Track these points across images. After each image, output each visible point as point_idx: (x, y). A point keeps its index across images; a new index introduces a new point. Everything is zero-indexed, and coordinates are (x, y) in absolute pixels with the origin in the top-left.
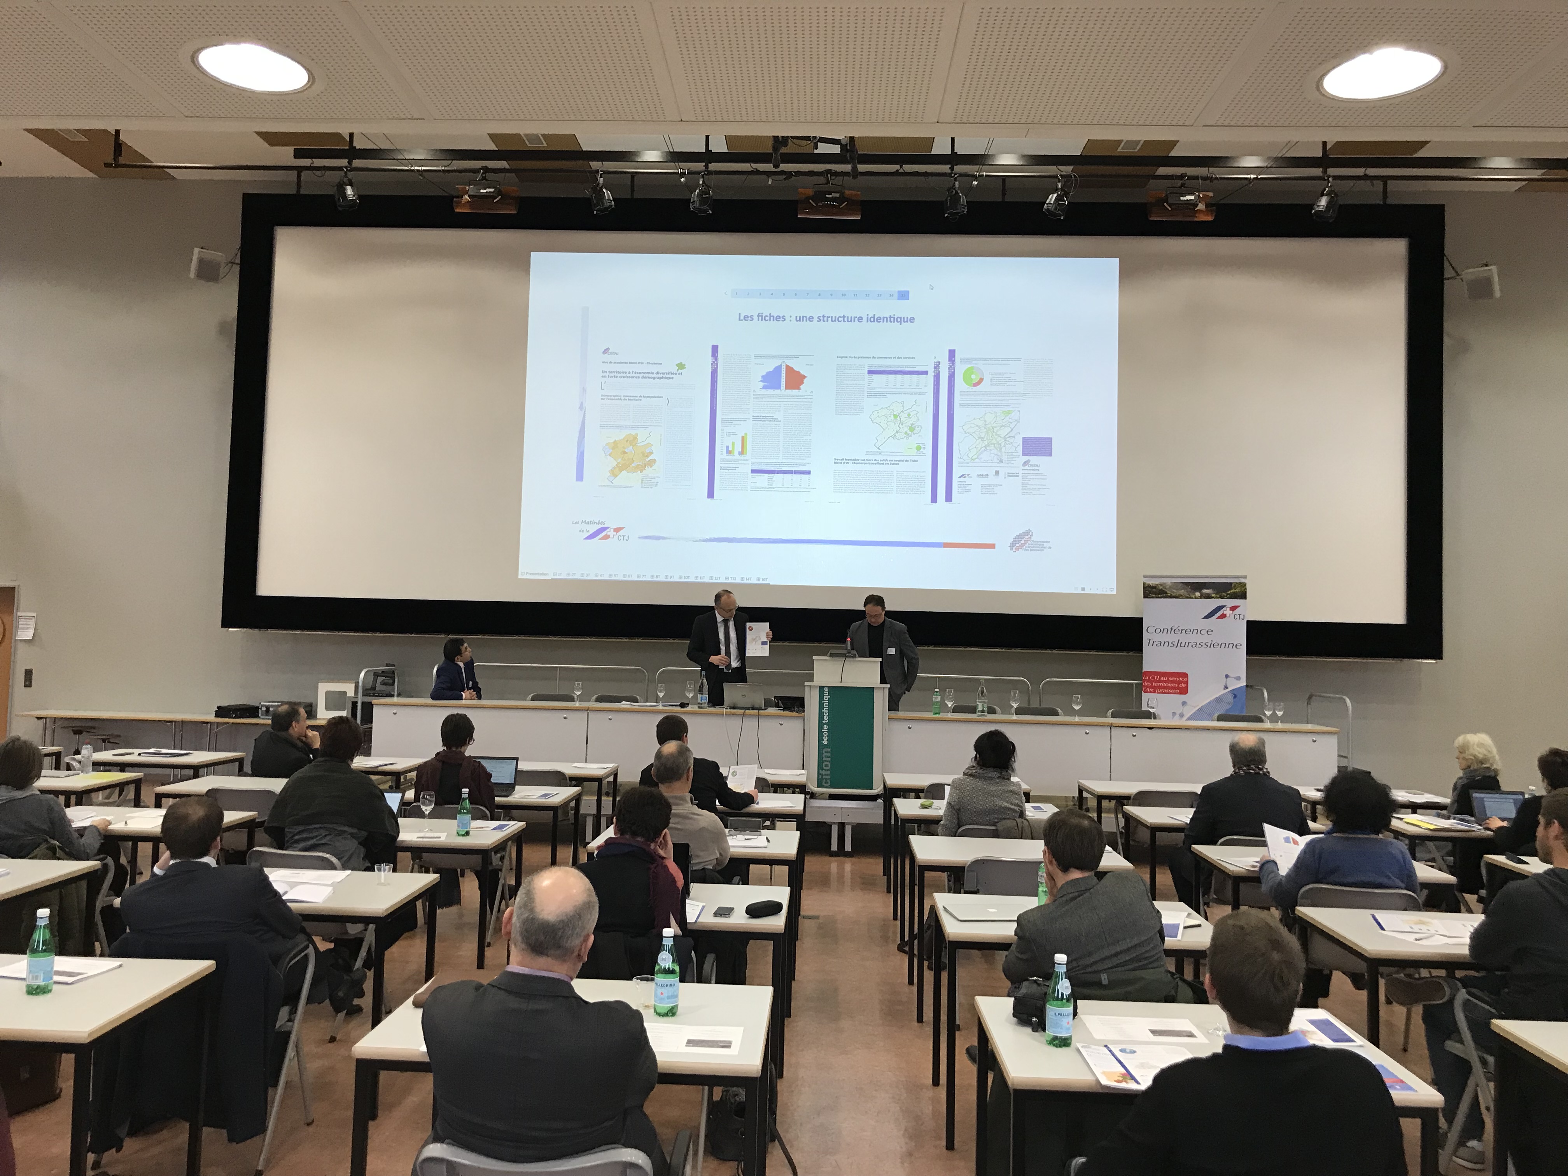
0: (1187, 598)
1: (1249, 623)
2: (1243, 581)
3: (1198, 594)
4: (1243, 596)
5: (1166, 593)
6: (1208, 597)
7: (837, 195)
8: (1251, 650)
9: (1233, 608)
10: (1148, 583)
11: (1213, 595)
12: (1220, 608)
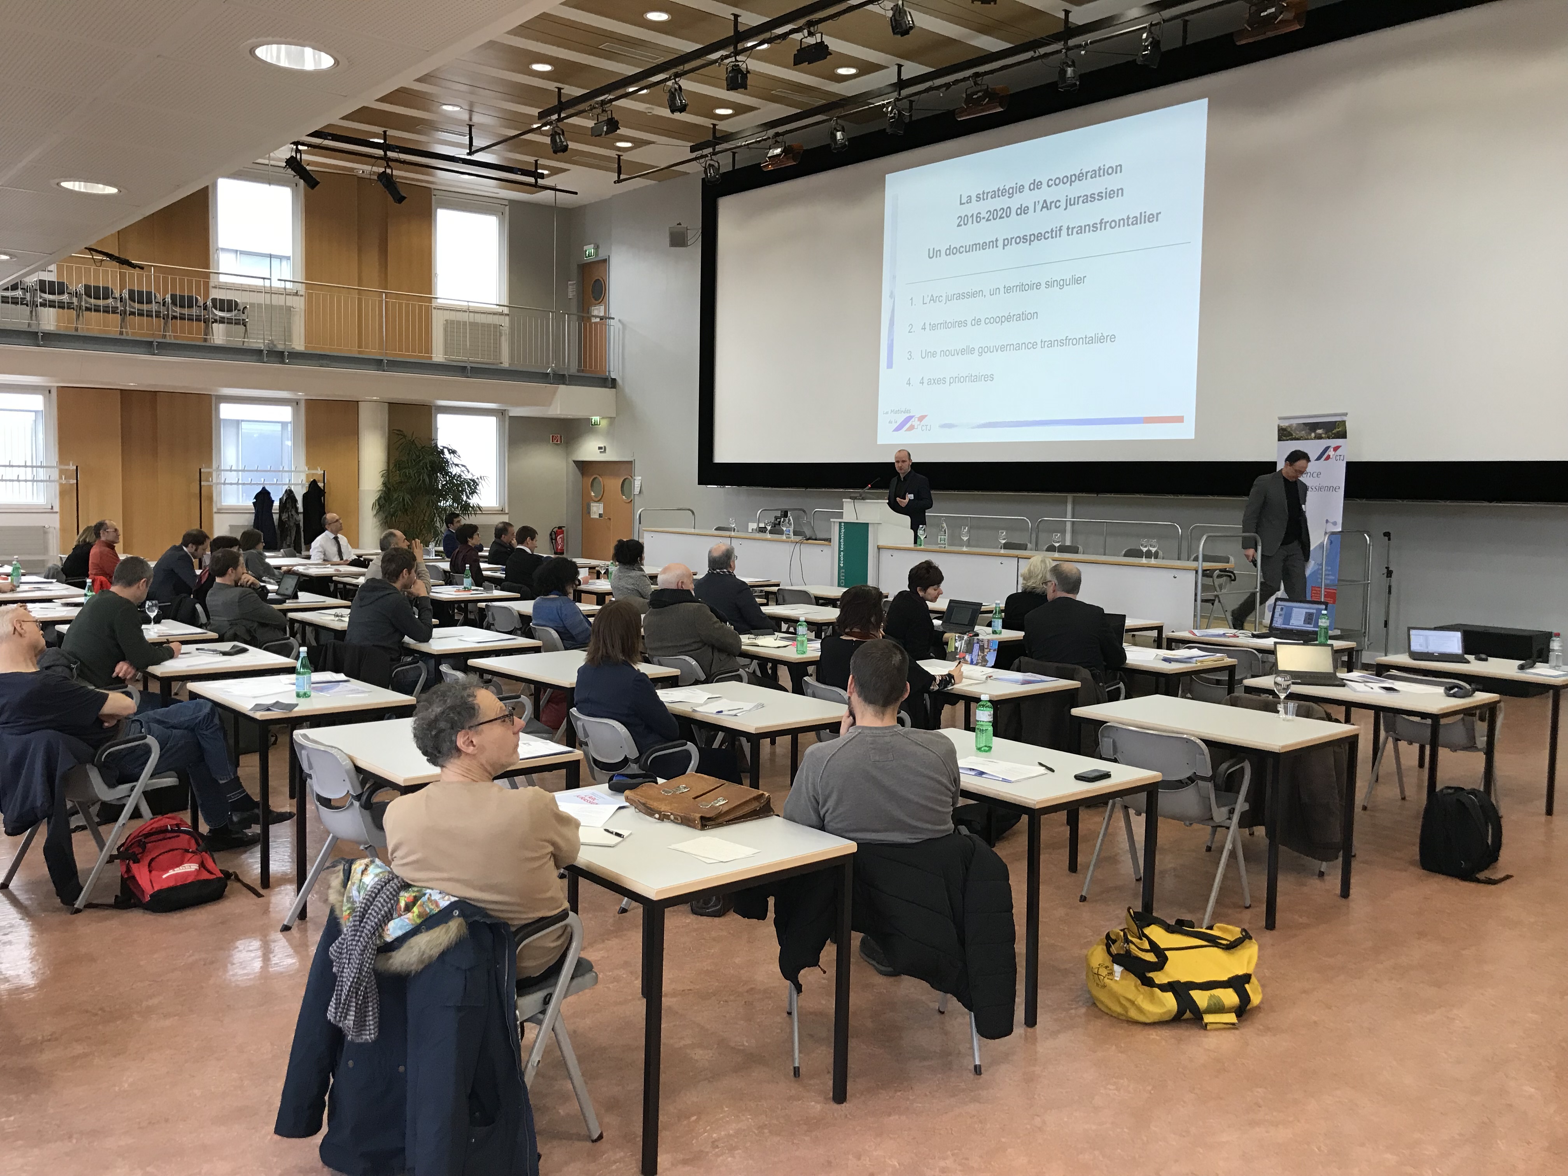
0: (1306, 439)
1: (1349, 464)
2: (1344, 418)
3: (1313, 435)
4: (1343, 435)
5: (1292, 435)
6: (1319, 437)
7: (980, 94)
8: (1349, 494)
9: (1336, 449)
10: (1281, 425)
11: (1323, 436)
12: (1327, 448)
